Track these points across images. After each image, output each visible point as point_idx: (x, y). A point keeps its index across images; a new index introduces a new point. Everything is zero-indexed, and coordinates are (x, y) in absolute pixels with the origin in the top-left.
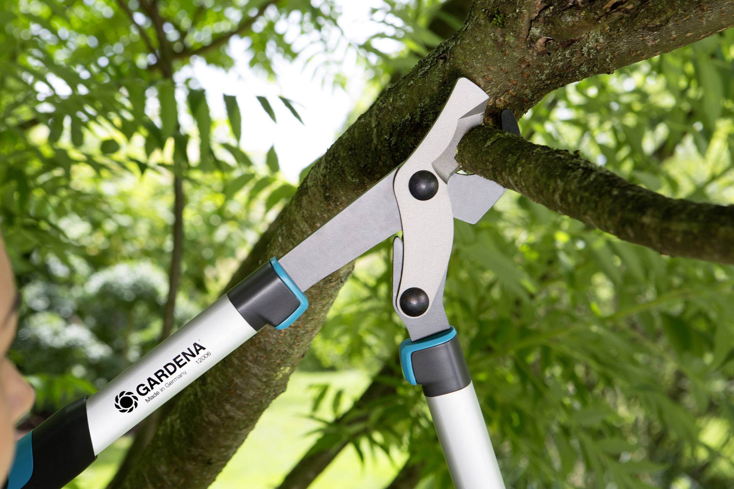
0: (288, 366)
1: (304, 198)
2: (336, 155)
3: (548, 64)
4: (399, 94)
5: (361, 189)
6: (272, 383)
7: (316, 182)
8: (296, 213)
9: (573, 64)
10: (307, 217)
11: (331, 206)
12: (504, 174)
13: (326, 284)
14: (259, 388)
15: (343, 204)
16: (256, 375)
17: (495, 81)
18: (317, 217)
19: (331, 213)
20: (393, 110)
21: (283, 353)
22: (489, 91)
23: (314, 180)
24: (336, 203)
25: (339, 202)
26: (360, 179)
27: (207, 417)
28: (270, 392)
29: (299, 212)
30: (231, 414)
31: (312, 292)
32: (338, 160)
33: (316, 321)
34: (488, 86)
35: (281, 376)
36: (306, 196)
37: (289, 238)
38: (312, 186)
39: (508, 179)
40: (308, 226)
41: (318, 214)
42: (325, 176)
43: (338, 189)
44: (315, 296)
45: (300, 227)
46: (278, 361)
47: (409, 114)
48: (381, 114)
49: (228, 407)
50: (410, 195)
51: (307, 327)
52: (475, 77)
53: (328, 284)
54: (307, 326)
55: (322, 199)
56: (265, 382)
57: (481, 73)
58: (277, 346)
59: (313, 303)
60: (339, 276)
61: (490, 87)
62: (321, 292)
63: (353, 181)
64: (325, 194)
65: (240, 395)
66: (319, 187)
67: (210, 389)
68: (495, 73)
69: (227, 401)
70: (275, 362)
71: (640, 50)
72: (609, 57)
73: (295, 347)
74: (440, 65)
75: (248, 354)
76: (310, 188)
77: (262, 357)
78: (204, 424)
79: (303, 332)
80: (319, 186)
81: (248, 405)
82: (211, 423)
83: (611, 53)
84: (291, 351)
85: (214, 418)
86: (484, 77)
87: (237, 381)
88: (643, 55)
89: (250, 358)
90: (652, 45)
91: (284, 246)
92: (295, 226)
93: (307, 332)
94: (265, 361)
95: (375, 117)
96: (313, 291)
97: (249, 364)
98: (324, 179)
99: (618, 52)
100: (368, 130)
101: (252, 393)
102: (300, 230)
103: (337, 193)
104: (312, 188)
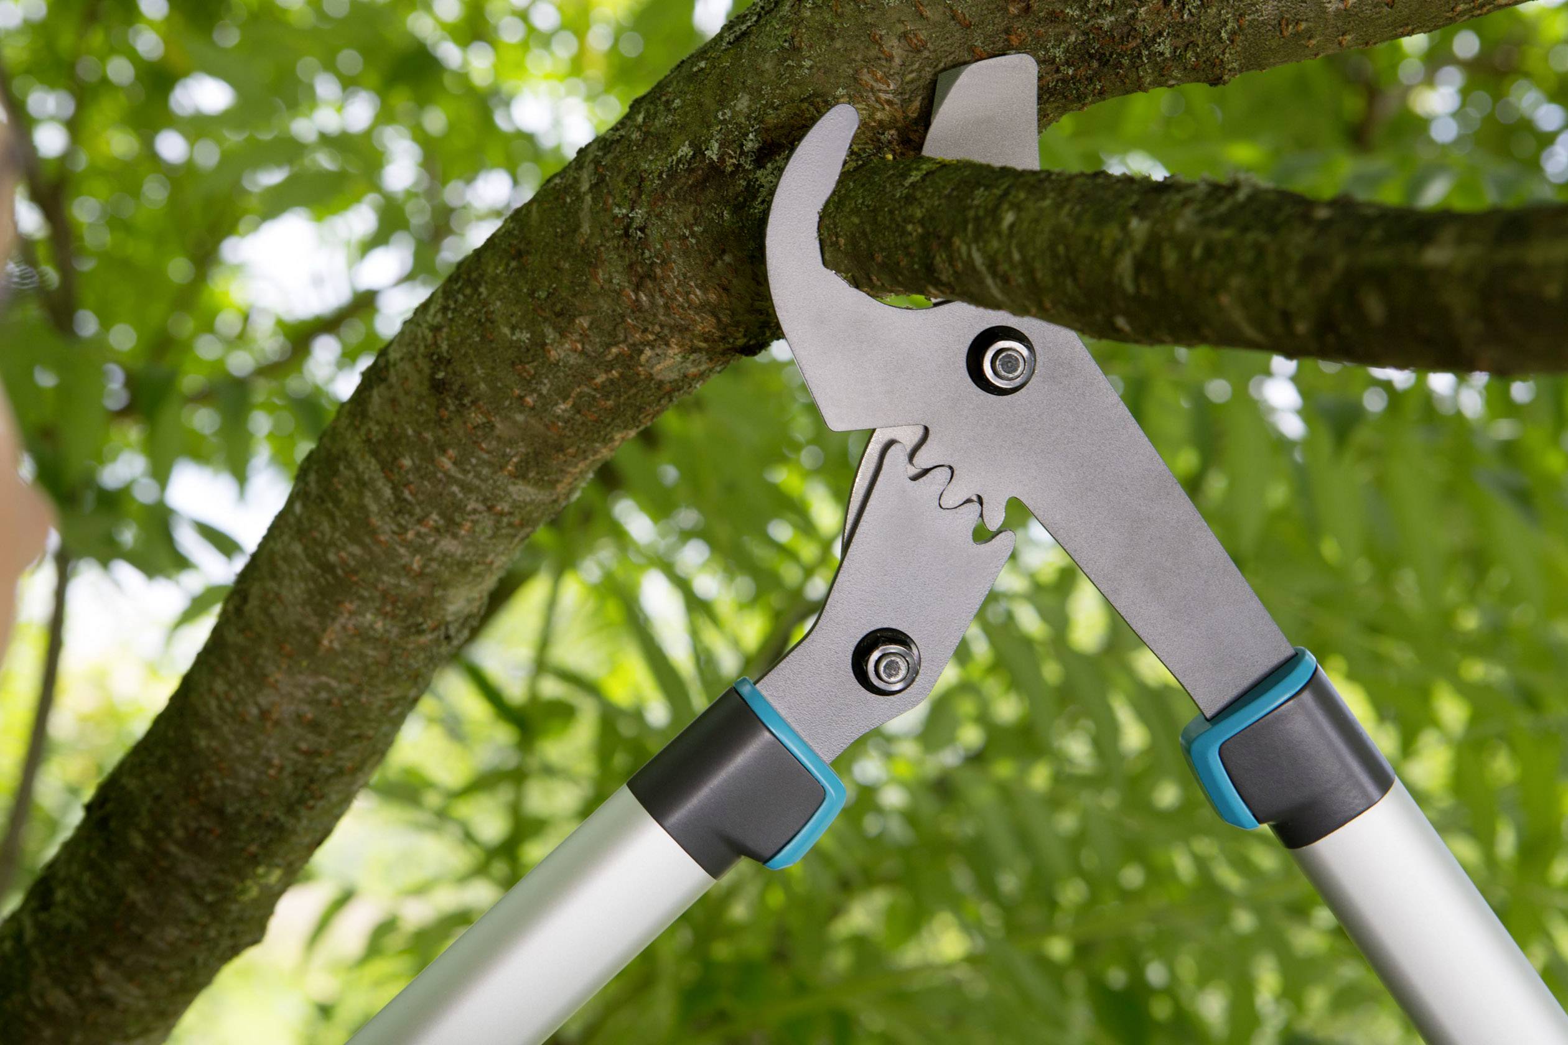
0: (278, 866)
1: (375, 393)
2: (474, 275)
3: (1077, 12)
4: (664, 99)
5: (533, 361)
6: (229, 911)
7: (412, 348)
8: (348, 435)
9: (1139, 26)
10: (379, 442)
11: (447, 409)
12: (957, 241)
13: (407, 636)
14: (191, 922)
15: (481, 403)
16: (188, 882)
17: (932, 48)
18: (404, 441)
19: (443, 427)
20: (644, 140)
21: (268, 825)
22: (914, 75)
23: (409, 344)
24: (461, 400)
25: (470, 399)
26: (533, 333)
27: (42, 996)
28: (220, 934)
29: (357, 429)
30: (109, 989)
31: (367, 656)
32: (480, 285)
33: (365, 742)
34: (912, 63)
35: (254, 892)
36: (382, 387)
37: (323, 501)
38: (402, 359)
39: (969, 255)
40: (378, 467)
41: (410, 432)
42: (436, 329)
43: (471, 362)
44: (374, 669)
45: (356, 470)
46: (253, 848)
47: (687, 143)
48: (610, 156)
49: (101, 969)
51: (341, 759)
52: (881, 37)
53: (412, 638)
54: (341, 754)
55: (424, 390)
56: (211, 905)
57: (898, 25)
58: (255, 802)
59: (367, 688)
60: (443, 616)
61: (917, 65)
62: (391, 657)
63: (514, 338)
64: (434, 373)
65: (140, 939)
66: (420, 360)
67: (60, 918)
68: (935, 25)
69: (101, 952)
70: (243, 850)
71: (1306, 20)
72: (1229, 27)
73: (303, 812)
74: (787, 8)
75: (175, 822)
76: (395, 365)
77: (209, 831)
78: (30, 1016)
79: (330, 771)
80: (420, 356)
81: (156, 968)
82: (49, 1014)
83: (1234, 15)
84: (289, 822)
85: (58, 999)
86: (904, 36)
87: (136, 895)
88: (1310, 38)
89: (180, 833)
90: (1338, 9)
91: (306, 524)
92: (341, 467)
93: (340, 772)
94: (218, 846)
95: (592, 166)
96: (371, 653)
97: (173, 849)
98: (435, 337)
99: (1252, 17)
100: (568, 200)
101: (172, 933)
102: (354, 476)
103: (466, 373)
104: (400, 365)
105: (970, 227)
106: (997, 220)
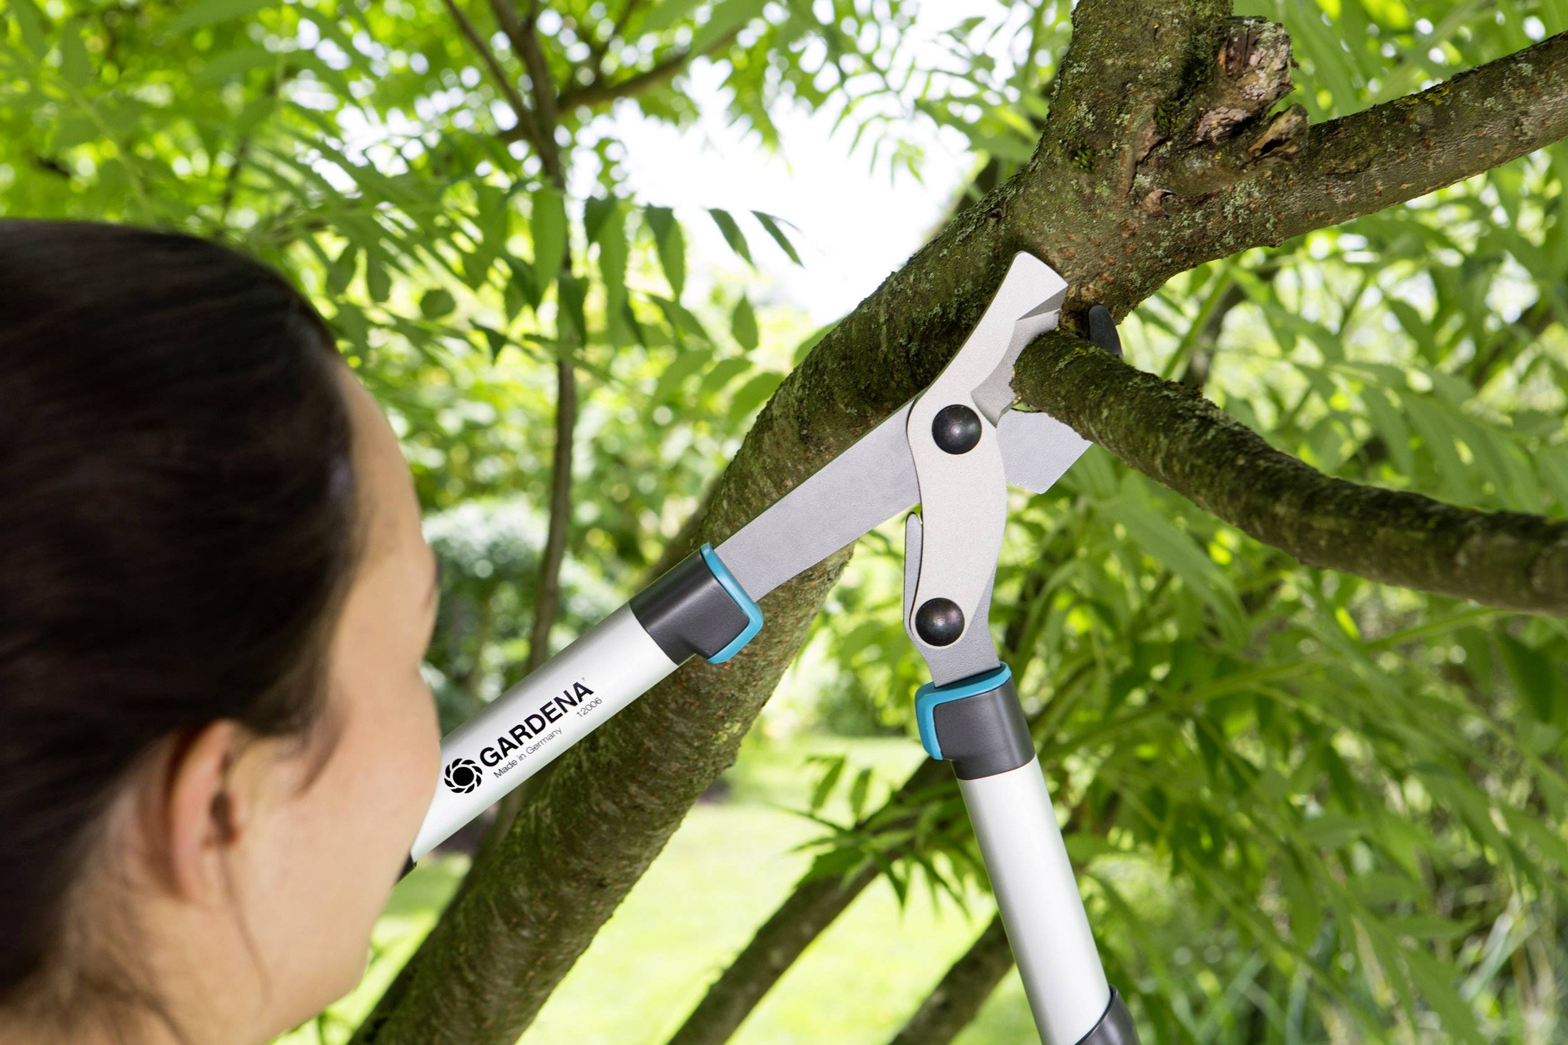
0: (738, 721)
1: (766, 436)
2: (820, 366)
3: (1167, 232)
4: (924, 271)
5: (861, 426)
6: (710, 750)
7: (786, 410)
8: (752, 461)
9: (1210, 233)
10: (771, 469)
11: (811, 452)
12: (1082, 417)
13: (803, 583)
14: (687, 758)
15: (831, 449)
16: (682, 735)
17: (1078, 257)
18: (787, 470)
19: (810, 463)
20: (914, 297)
21: (728, 699)
22: (1069, 273)
23: (784, 407)
24: (819, 447)
25: (824, 447)
26: (858, 409)
27: (598, 805)
28: (706, 765)
29: (757, 459)
30: (640, 801)
31: (778, 596)
32: (824, 374)
33: (785, 645)
34: (1068, 266)
35: (725, 738)
36: (770, 433)
37: (740, 504)
38: (780, 416)
39: (1089, 427)
40: (772, 485)
41: (790, 465)
42: (801, 401)
43: (823, 424)
44: (784, 603)
45: (759, 485)
46: (721, 713)
47: (939, 305)
48: (895, 301)
49: (633, 789)
50: (935, 445)
51: (770, 656)
52: (1047, 251)
53: (806, 584)
54: (770, 653)
55: (796, 439)
56: (697, 748)
57: (1057, 244)
58: (718, 686)
59: (781, 614)
60: (825, 569)
61: (1070, 267)
62: (795, 596)
63: (848, 412)
64: (800, 431)
65: (655, 770)
66: (791, 419)
67: (604, 757)
68: (1078, 244)
69: (633, 778)
70: (714, 714)
71: (1323, 210)
72: (1271, 221)
73: (750, 689)
74: (990, 228)
75: (669, 699)
76: (776, 419)
77: (691, 704)
78: (592, 817)
79: (763, 664)
80: (791, 417)
81: (668, 786)
82: (604, 816)
83: (1274, 214)
84: (742, 696)
85: (609, 807)
86: (1060, 250)
87: (650, 744)
88: (1329, 219)
89: (673, 706)
90: (1343, 202)
91: (731, 517)
92: (749, 483)
93: (770, 664)
94: (698, 712)
95: (885, 305)
96: (781, 594)
97: (670, 715)
98: (799, 406)
99: (1287, 213)
100: (873, 327)
101: (675, 766)
102: (758, 489)
103: (820, 431)
104: (780, 420)
105: (1087, 411)
106: (1100, 413)
